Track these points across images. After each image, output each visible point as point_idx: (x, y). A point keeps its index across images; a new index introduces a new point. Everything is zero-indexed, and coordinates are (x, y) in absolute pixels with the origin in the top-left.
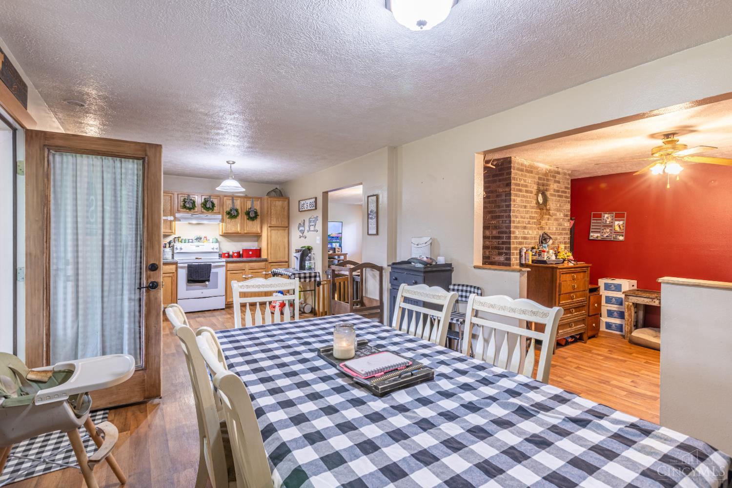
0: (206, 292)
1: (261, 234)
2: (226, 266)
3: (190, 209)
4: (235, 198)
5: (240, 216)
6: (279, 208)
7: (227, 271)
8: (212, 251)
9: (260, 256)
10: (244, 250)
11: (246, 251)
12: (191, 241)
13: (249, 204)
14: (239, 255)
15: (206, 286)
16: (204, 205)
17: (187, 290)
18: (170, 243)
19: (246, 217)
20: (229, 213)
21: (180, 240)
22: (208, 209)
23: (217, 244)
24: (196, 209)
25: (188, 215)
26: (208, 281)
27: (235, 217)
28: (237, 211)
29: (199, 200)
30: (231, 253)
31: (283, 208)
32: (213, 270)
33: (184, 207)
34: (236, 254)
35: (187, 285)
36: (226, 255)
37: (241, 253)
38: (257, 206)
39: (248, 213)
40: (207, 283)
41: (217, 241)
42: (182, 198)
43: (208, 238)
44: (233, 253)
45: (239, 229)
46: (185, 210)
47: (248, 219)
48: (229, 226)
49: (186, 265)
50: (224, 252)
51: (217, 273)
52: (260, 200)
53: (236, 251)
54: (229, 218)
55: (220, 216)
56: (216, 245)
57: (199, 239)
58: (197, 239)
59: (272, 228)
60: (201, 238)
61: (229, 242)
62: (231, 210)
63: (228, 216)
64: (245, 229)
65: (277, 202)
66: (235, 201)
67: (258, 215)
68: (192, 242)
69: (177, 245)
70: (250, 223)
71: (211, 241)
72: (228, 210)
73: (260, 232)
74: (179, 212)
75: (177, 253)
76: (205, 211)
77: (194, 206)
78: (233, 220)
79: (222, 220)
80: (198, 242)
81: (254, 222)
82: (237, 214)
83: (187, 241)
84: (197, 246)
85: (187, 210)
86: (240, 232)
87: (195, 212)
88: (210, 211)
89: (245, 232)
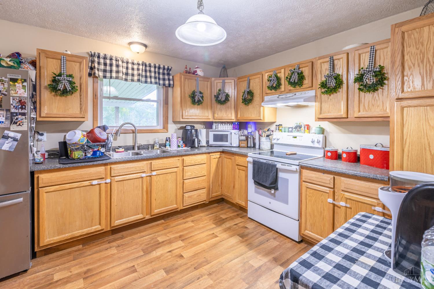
2: (300, 173)
3: (276, 88)
4: (334, 58)
5: (345, 86)
7: (301, 181)
8: (311, 145)
10: (363, 150)
12: (290, 129)
13: (366, 60)
15: (274, 195)
16: (290, 79)
17: (255, 192)
18: (266, 132)
19: (357, 86)
20: (324, 85)
21: (280, 128)
22: (295, 84)
24: (283, 87)
25: (275, 97)
26: (276, 189)
27: (336, 89)
28: (339, 78)
29: (284, 75)
30: (340, 152)
32: (281, 175)
33: (270, 87)
35: (255, 186)
36: (332, 155)
37: (358, 153)
38: (385, 57)
39: (361, 79)
40: (272, 191)
41: (323, 131)
43: (310, 126)
44: (343, 152)
45: (343, 112)
46: (270, 91)
47: (361, 90)
49: (252, 160)
51: (287, 181)
53: (347, 151)
54: (324, 93)
55: (312, 93)
56: (321, 137)
57: (298, 128)
58: (296, 128)
59: (405, 103)
60: (300, 127)
61: (344, 133)
63: (323, 90)
64: (357, 109)
66: (336, 62)
67: (387, 79)
68: (292, 132)
69: (277, 135)
70: (368, 96)
71: (314, 131)
72: (324, 79)
74: (267, 94)
75: (276, 144)
76: (292, 88)
77: (279, 85)
78: (332, 95)
79: (315, 98)
80: (298, 131)
81: (376, 94)
82: (339, 83)
83: (287, 130)
84: (296, 137)
85: (273, 91)
86: (345, 116)
87: (282, 92)
88: (298, 87)
89: (356, 115)
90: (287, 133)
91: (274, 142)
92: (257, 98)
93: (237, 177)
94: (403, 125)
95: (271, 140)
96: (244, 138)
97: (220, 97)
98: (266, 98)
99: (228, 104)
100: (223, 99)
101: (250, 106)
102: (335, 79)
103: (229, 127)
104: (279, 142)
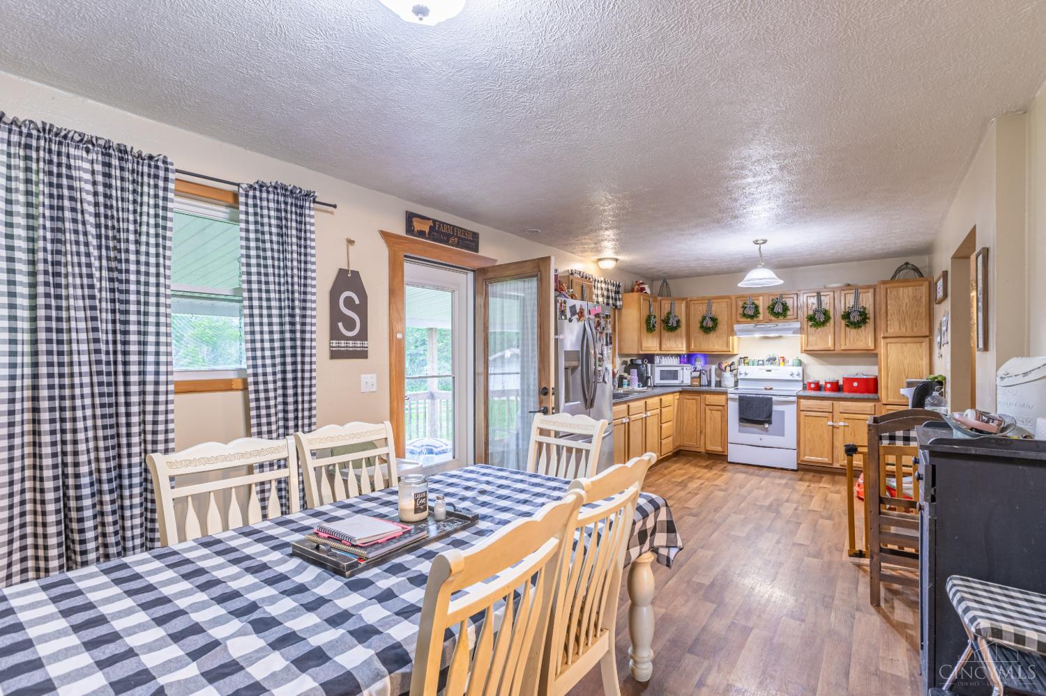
0: (768, 439)
1: (875, 352)
2: (798, 403)
3: (752, 317)
4: (821, 293)
5: (832, 321)
6: (906, 300)
7: (799, 411)
8: (791, 378)
9: (876, 390)
10: (846, 379)
11: (849, 381)
12: (761, 362)
13: (851, 301)
14: (836, 387)
15: (766, 430)
16: (771, 309)
17: (740, 431)
18: (730, 366)
19: (843, 322)
20: (811, 318)
21: (746, 361)
22: (777, 315)
23: (800, 369)
24: (761, 317)
25: (751, 326)
26: (770, 422)
27: (824, 323)
28: (826, 313)
29: (762, 303)
30: (822, 383)
31: (917, 300)
32: (775, 408)
33: (744, 315)
34: (829, 386)
35: (740, 425)
36: (813, 386)
37: (841, 383)
38: (867, 301)
39: (846, 316)
40: (767, 426)
41: (800, 363)
42: (741, 304)
43: (787, 359)
44: (826, 383)
45: (830, 345)
46: (744, 319)
47: (847, 325)
48: (812, 339)
49: (737, 397)
50: (810, 381)
51: (782, 413)
52: (872, 290)
53: (830, 381)
54: (811, 326)
55: (797, 325)
56: (798, 370)
57: (772, 360)
58: (769, 360)
59: (889, 340)
60: (775, 359)
62: (816, 311)
63: (810, 323)
64: (843, 342)
65: (901, 289)
66: (823, 298)
67: (869, 318)
68: (763, 364)
69: (742, 369)
70: (852, 332)
71: (790, 363)
72: (811, 313)
73: (872, 347)
74: (738, 322)
75: (742, 379)
76: (773, 318)
77: (757, 312)
78: (819, 329)
79: (801, 330)
80: (771, 364)
81: (859, 330)
82: (827, 319)
83: (756, 363)
84: (770, 371)
85: (749, 319)
86: (832, 348)
87: (759, 321)
88: (781, 318)
89: (843, 348)
90: (756, 367)
91: (739, 377)
92: (722, 326)
93: (708, 418)
94: (887, 356)
95: (736, 375)
96: (697, 374)
97: (671, 322)
98: (736, 327)
99: (679, 331)
100: (675, 325)
101: (712, 335)
102: (824, 314)
103: (675, 361)
104: (747, 377)
